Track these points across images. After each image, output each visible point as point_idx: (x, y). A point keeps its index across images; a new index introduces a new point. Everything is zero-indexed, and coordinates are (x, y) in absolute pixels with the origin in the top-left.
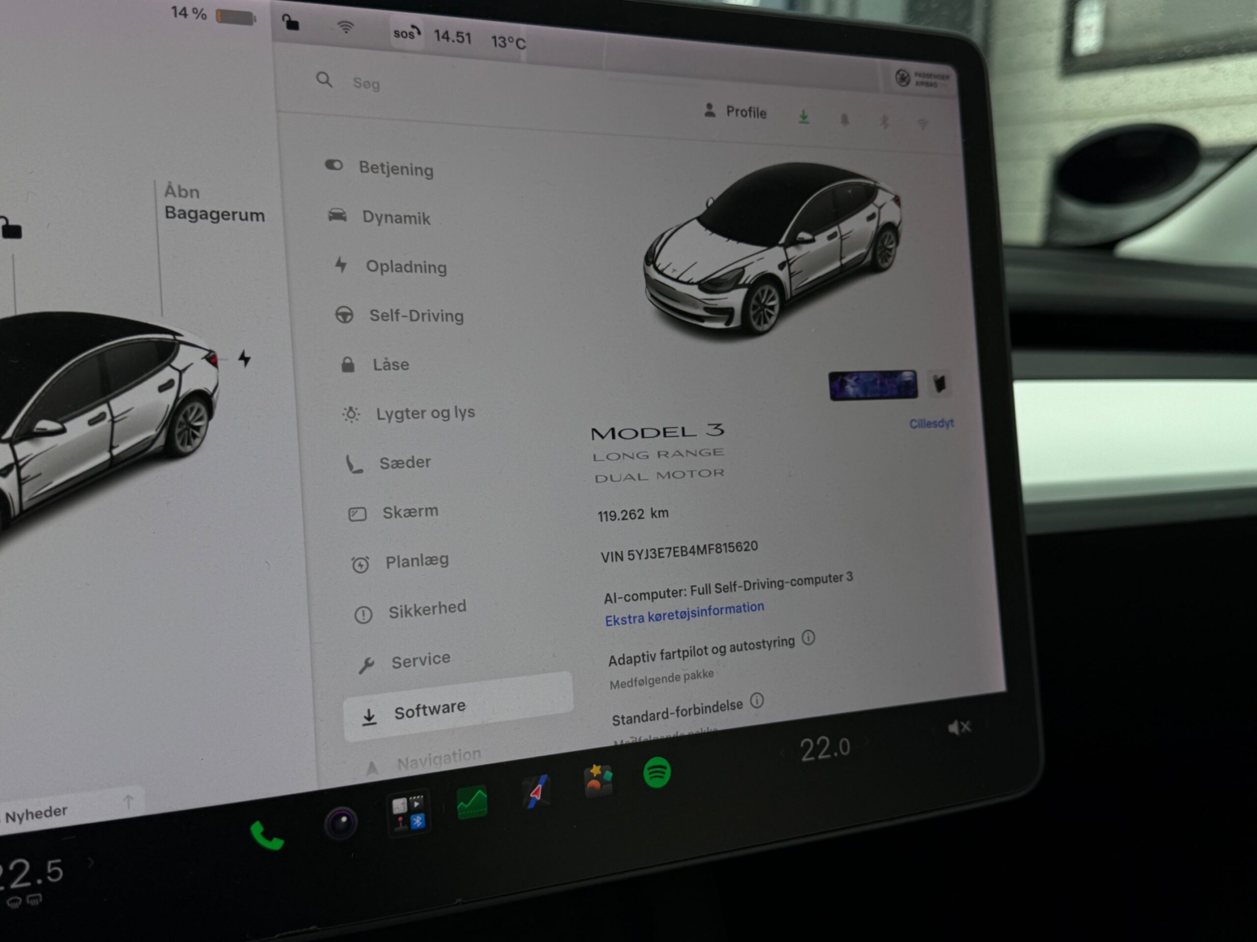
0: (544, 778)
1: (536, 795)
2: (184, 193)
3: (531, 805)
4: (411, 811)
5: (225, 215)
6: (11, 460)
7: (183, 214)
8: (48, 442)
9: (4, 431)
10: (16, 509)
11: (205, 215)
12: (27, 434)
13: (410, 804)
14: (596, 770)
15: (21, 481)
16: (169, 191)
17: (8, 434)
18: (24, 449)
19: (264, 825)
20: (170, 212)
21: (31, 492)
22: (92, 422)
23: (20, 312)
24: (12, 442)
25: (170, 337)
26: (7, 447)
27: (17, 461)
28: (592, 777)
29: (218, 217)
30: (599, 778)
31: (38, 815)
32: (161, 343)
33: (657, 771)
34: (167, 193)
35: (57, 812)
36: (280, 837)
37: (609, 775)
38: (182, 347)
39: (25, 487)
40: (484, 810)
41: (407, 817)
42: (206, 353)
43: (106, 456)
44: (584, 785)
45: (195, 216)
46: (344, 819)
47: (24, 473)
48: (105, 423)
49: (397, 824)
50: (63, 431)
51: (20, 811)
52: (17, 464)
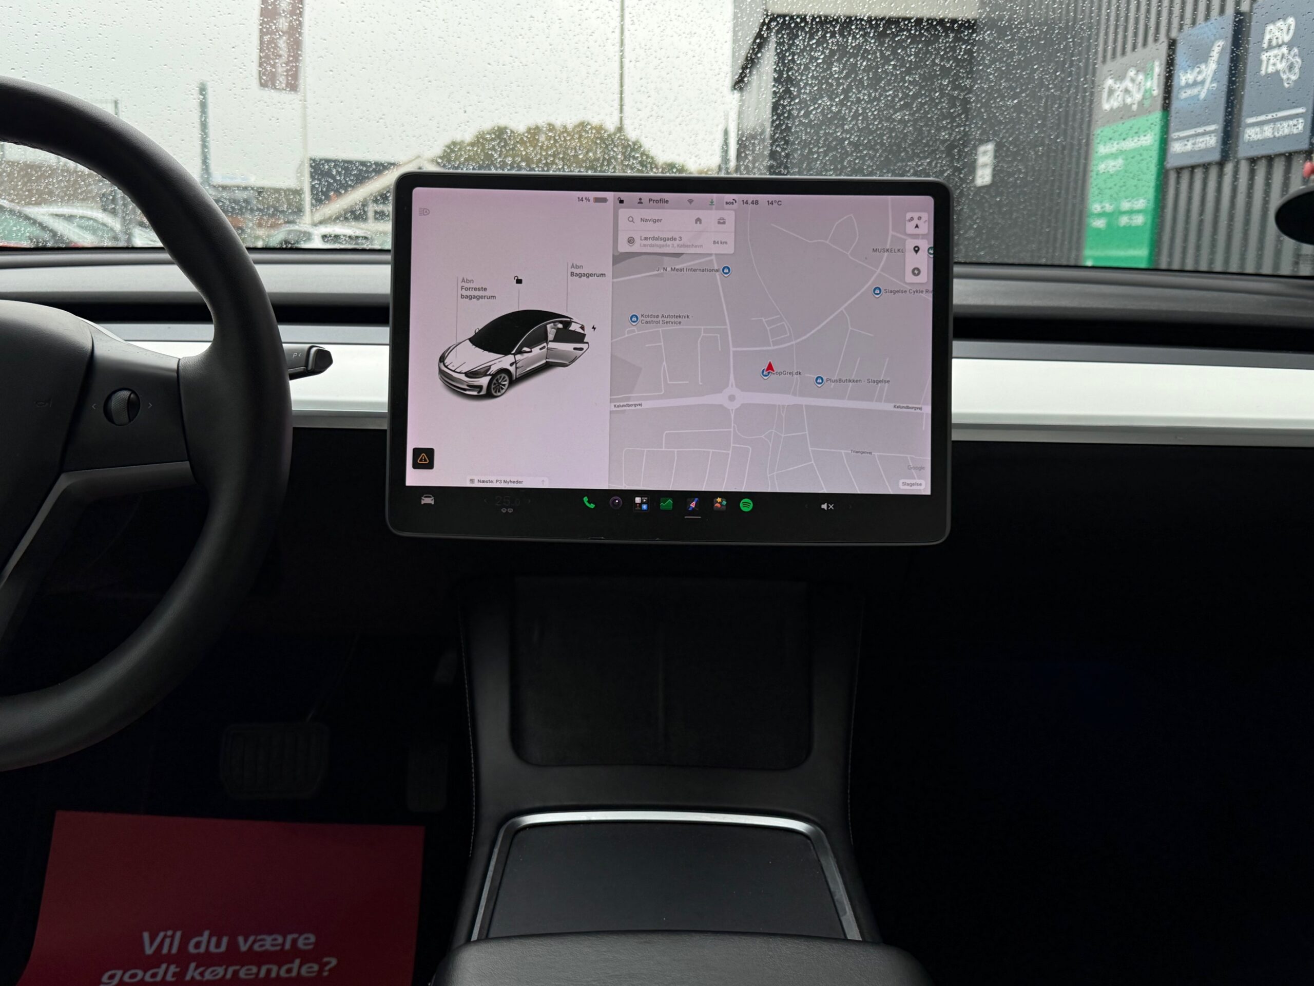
0: (697, 499)
1: (693, 505)
2: (578, 267)
3: (690, 509)
4: (642, 503)
5: (591, 275)
6: (514, 361)
7: (577, 275)
8: (526, 355)
9: (512, 351)
10: (514, 378)
11: (584, 275)
12: (520, 352)
13: (642, 500)
14: (719, 500)
15: (516, 368)
16: (573, 266)
17: (514, 352)
18: (518, 357)
19: (588, 497)
20: (572, 274)
21: (520, 372)
22: (541, 349)
23: (521, 309)
24: (514, 354)
25: (569, 320)
26: (513, 356)
27: (516, 361)
28: (717, 502)
29: (589, 275)
30: (720, 503)
31: (514, 482)
32: (565, 321)
33: (746, 504)
34: (572, 267)
35: (520, 482)
36: (593, 503)
37: (724, 503)
38: (573, 323)
39: (518, 370)
40: (671, 508)
41: (640, 504)
42: (580, 326)
43: (544, 361)
44: (713, 505)
45: (580, 275)
46: (617, 501)
47: (518, 365)
48: (545, 350)
49: (637, 507)
50: (531, 352)
51: (508, 480)
52: (515, 362)
